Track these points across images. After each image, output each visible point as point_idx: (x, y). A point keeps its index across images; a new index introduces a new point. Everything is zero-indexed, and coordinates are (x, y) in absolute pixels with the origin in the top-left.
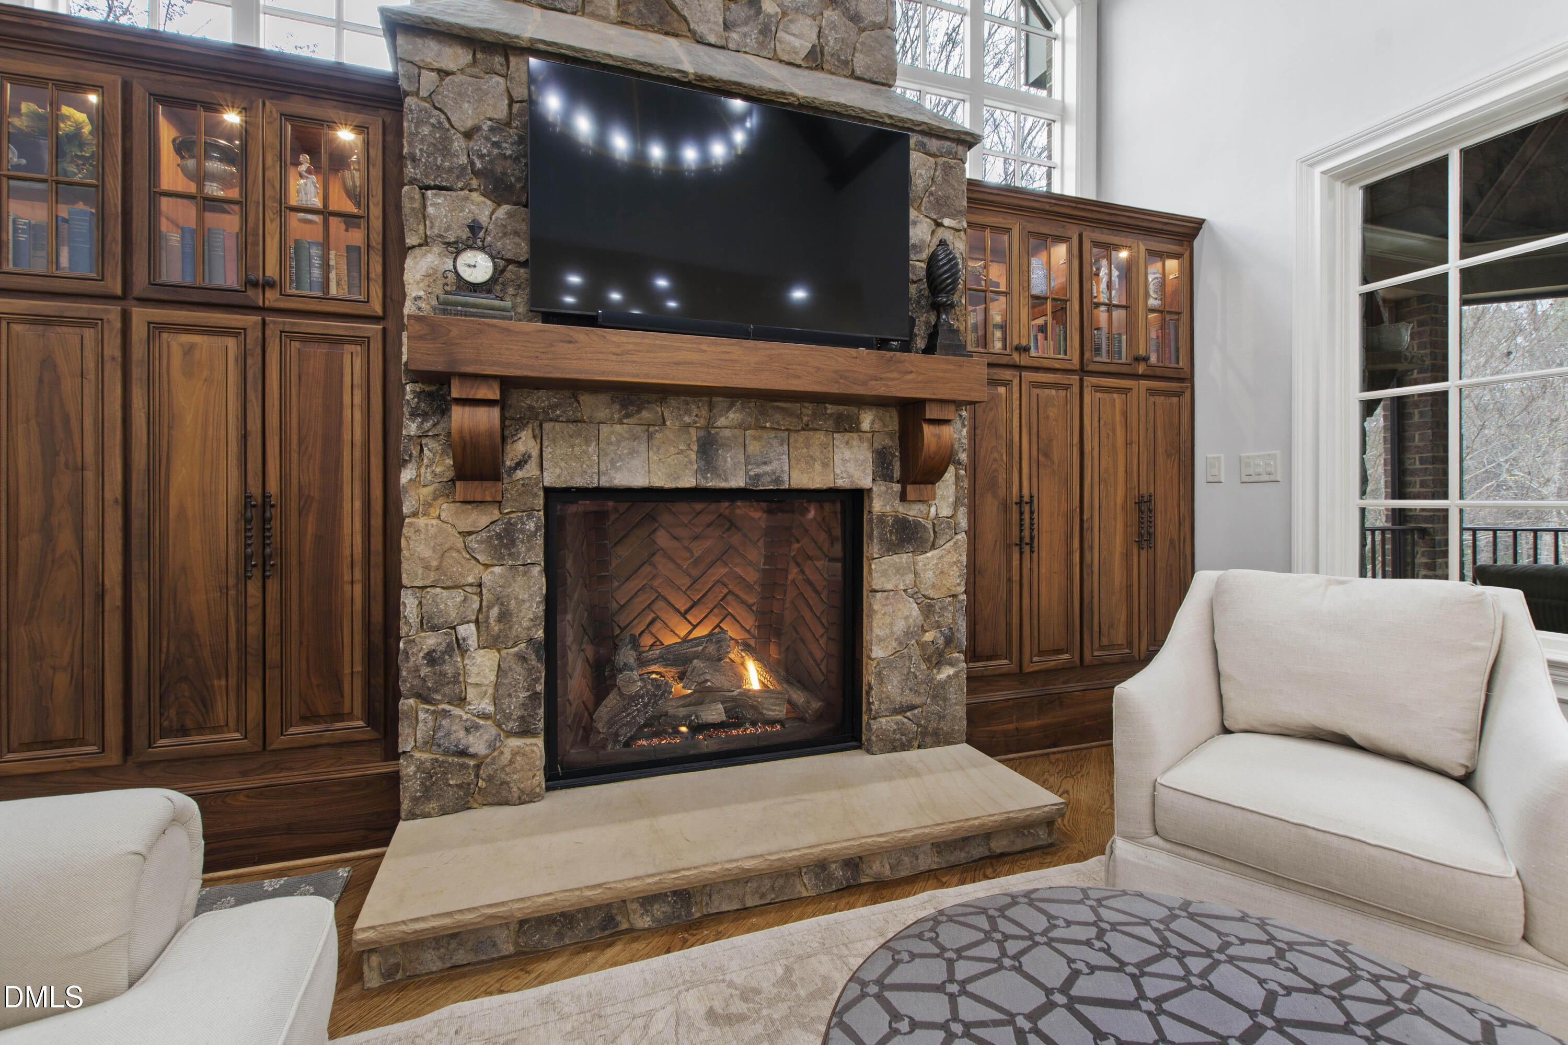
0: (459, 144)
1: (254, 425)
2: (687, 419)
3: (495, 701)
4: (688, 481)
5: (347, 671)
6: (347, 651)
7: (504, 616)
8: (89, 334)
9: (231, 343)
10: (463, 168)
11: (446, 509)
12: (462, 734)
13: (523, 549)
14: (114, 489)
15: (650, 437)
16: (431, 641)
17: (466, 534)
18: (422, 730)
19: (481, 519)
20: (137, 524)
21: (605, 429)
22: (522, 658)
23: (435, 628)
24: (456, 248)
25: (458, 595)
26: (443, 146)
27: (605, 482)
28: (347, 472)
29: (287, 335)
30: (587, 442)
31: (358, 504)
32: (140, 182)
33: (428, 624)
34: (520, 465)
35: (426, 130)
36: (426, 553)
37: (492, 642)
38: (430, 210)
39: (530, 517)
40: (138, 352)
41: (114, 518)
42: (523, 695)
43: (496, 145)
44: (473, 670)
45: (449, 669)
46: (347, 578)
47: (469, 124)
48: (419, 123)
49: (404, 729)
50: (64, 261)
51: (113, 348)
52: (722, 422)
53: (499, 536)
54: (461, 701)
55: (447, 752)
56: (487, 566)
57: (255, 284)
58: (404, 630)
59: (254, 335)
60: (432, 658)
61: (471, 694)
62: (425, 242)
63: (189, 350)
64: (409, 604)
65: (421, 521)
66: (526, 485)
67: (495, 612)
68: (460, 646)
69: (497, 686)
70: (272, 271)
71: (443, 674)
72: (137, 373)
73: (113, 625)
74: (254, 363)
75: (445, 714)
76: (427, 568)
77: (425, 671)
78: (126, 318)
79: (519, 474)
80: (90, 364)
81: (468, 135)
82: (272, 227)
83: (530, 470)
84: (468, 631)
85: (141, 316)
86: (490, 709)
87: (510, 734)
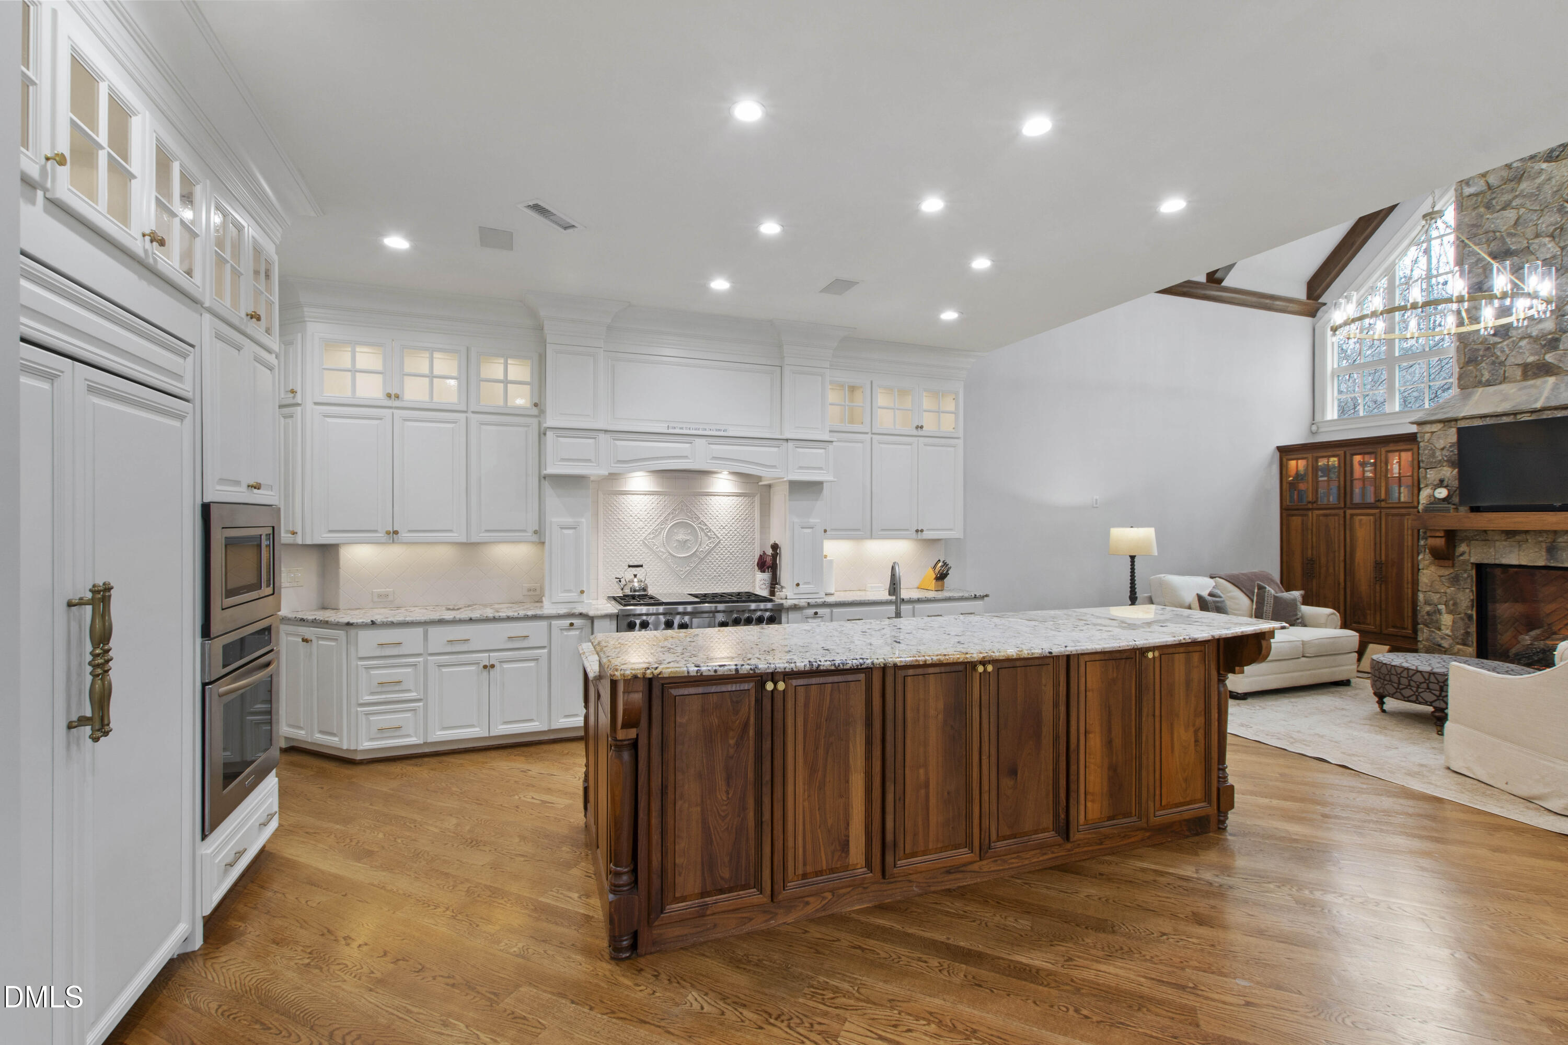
0: (1438, 453)
1: (1378, 540)
2: (1540, 539)
3: (1452, 631)
4: (1541, 563)
5: (1406, 615)
6: (1406, 609)
7: (1455, 604)
8: (1336, 518)
9: (1372, 518)
10: (1440, 461)
11: (1433, 568)
12: (1439, 639)
13: (1462, 583)
14: (1342, 558)
15: (1520, 546)
16: (1428, 608)
17: (1440, 576)
18: (1425, 635)
19: (1446, 572)
20: (1348, 566)
21: (1498, 544)
22: (1462, 619)
23: (1430, 605)
24: (1436, 487)
25: (1438, 596)
26: (1433, 455)
27: (1497, 562)
28: (1406, 555)
29: (1387, 515)
30: (1490, 548)
31: (1410, 565)
32: (1348, 478)
33: (1427, 603)
34: (1462, 555)
35: (1426, 452)
36: (1427, 581)
37: (1450, 612)
38: (1428, 476)
39: (1465, 572)
40: (1348, 522)
41: (1342, 565)
42: (1462, 631)
43: (1452, 451)
44: (1443, 620)
45: (1434, 618)
46: (1406, 586)
47: (1442, 446)
48: (1424, 450)
49: (1419, 634)
50: (1331, 499)
51: (1342, 522)
52: (1560, 540)
53: (1453, 578)
54: (1440, 629)
55: (1434, 644)
56: (1449, 587)
57: (1378, 501)
58: (1419, 604)
59: (1378, 515)
60: (1428, 613)
61: (1443, 627)
62: (1427, 486)
63: (1361, 520)
64: (1421, 596)
65: (1425, 571)
66: (1464, 562)
67: (1451, 602)
68: (1439, 612)
69: (1453, 626)
70: (1383, 496)
71: (1432, 619)
72: (1348, 527)
73: (1342, 592)
74: (1378, 523)
75: (1433, 632)
76: (1427, 585)
77: (1426, 617)
78: (1345, 513)
79: (1461, 558)
80: (1337, 525)
81: (1443, 449)
82: (1383, 484)
83: (1466, 557)
84: (1442, 607)
85: (1349, 512)
86: (1450, 634)
87: (1458, 643)
